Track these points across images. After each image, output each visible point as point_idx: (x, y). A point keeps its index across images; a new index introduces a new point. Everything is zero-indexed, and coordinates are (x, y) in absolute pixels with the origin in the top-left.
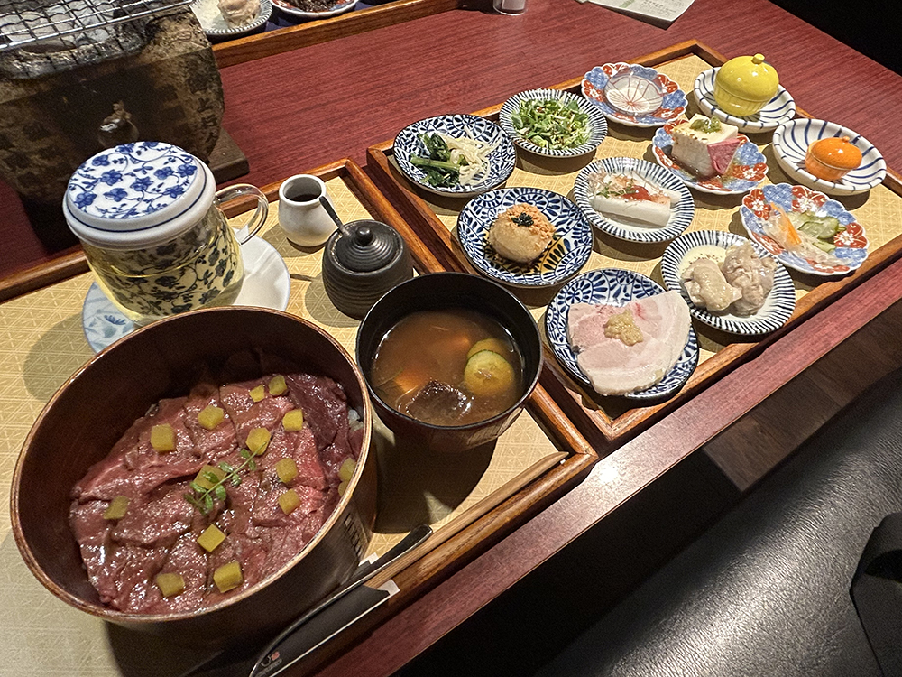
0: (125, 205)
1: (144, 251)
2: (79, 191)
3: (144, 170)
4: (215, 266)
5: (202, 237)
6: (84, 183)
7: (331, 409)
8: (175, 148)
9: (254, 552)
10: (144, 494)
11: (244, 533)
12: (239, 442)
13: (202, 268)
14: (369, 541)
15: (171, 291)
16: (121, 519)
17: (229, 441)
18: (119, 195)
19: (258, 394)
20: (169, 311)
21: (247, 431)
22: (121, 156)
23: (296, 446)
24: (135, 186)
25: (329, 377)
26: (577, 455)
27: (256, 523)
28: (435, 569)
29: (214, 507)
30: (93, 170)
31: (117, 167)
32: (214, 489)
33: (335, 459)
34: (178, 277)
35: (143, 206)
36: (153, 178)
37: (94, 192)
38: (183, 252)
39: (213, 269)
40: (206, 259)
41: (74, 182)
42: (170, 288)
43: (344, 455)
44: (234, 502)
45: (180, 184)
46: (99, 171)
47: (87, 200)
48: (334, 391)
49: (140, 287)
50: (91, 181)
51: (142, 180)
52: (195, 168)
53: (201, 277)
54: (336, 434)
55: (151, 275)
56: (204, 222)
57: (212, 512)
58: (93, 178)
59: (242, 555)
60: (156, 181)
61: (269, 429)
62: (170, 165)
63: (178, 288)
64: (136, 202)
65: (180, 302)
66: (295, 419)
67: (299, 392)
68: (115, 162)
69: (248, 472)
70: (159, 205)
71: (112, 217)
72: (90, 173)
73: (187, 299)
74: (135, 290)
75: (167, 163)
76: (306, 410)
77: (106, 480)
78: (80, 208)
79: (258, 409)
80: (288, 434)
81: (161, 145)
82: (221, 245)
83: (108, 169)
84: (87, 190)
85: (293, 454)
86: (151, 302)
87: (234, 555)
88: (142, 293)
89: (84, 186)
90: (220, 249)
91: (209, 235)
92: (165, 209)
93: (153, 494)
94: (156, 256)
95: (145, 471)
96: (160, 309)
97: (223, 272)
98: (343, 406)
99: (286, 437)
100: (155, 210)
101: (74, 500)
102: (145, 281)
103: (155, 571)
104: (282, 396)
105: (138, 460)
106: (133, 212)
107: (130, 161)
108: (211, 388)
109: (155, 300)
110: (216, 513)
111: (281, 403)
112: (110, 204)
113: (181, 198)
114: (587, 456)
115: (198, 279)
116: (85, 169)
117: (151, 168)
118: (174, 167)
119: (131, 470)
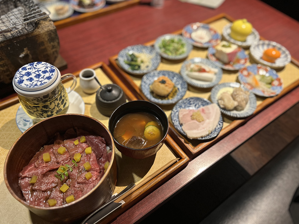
0: (33, 83)
1: (39, 97)
2: (18, 79)
3: (38, 71)
5: (57, 92)
6: (19, 76)
7: (100, 147)
8: (47, 64)
9: (78, 192)
10: (42, 175)
11: (74, 186)
12: (71, 158)
14: (115, 189)
16: (35, 183)
17: (68, 158)
18: (31, 79)
19: (76, 142)
20: (46, 117)
21: (73, 155)
22: (30, 67)
23: (90, 159)
24: (36, 77)
25: (100, 136)
26: (182, 159)
27: (78, 183)
28: (136, 196)
29: (65, 178)
30: (22, 72)
31: (30, 71)
32: (64, 173)
33: (102, 163)
35: (39, 83)
36: (41, 74)
37: (23, 79)
38: (51, 98)
41: (16, 76)
43: (106, 161)
44: (71, 177)
45: (50, 75)
46: (24, 72)
47: (21, 82)
48: (101, 140)
49: (37, 109)
50: (22, 75)
51: (38, 74)
52: (55, 70)
54: (103, 154)
55: (41, 105)
56: (57, 87)
57: (64, 180)
58: (22, 74)
59: (74, 193)
60: (42, 75)
61: (81, 153)
62: (46, 69)
64: (37, 82)
65: (49, 113)
66: (89, 150)
67: (90, 142)
68: (29, 69)
69: (74, 167)
70: (44, 82)
71: (30, 87)
72: (21, 73)
73: (52, 112)
74: (35, 110)
75: (45, 69)
76: (92, 147)
77: (29, 171)
78: (19, 84)
79: (77, 147)
80: (87, 155)
81: (43, 63)
82: (62, 94)
83: (26, 71)
84: (21, 78)
85: (89, 161)
87: (72, 193)
88: (37, 111)
89: (20, 77)
91: (59, 91)
92: (46, 84)
93: (45, 175)
94: (43, 99)
95: (41, 168)
96: (43, 116)
97: (63, 103)
98: (104, 145)
99: (86, 156)
100: (43, 84)
101: (19, 178)
102: (39, 107)
103: (47, 198)
104: (84, 143)
105: (39, 165)
106: (36, 85)
107: (33, 69)
108: (61, 141)
110: (65, 180)
111: (84, 145)
112: (28, 83)
113: (51, 80)
114: (186, 159)
115: (55, 106)
116: (19, 72)
117: (41, 71)
118: (48, 70)
119: (37, 168)
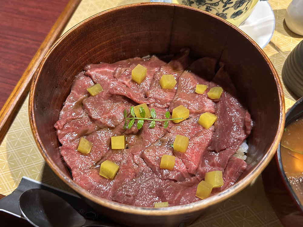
7: (234, 132)
10: (110, 93)
11: (133, 155)
12: (170, 107)
16: (92, 96)
17: (166, 101)
19: (201, 88)
21: (178, 104)
23: (197, 135)
25: (250, 112)
27: (143, 157)
29: (131, 129)
33: (211, 163)
43: (219, 166)
44: (142, 135)
48: (245, 123)
54: (225, 149)
59: (124, 166)
61: (191, 113)
66: (209, 119)
67: (224, 108)
69: (161, 125)
76: (219, 120)
79: (194, 97)
80: (198, 124)
85: (192, 138)
87: (120, 162)
98: (243, 136)
99: (195, 125)
101: (83, 71)
104: (213, 101)
105: (121, 75)
108: (181, 68)
110: (130, 132)
111: (209, 104)
119: (114, 77)
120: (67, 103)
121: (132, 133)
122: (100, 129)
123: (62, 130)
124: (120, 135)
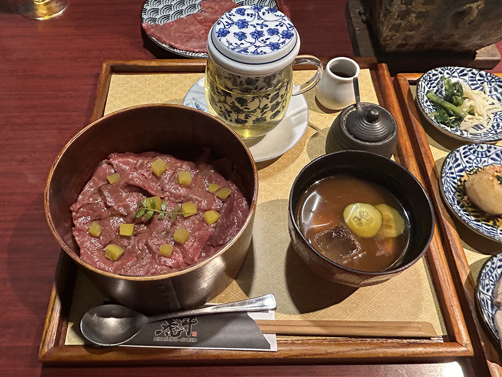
4: (272, 104)
13: (265, 101)
15: (241, 108)
16: (110, 184)
27: (146, 244)
32: (149, 210)
34: (249, 101)
39: (270, 105)
40: (270, 97)
42: (241, 106)
44: (150, 225)
53: (261, 107)
57: (139, 219)
59: (128, 250)
63: (245, 108)
70: (261, 51)
77: (124, 163)
86: (226, 110)
90: (280, 94)
93: (132, 188)
101: (107, 159)
109: (229, 109)
120: (87, 188)
121: (142, 223)
122: (113, 215)
123: (77, 212)
124: (130, 223)
